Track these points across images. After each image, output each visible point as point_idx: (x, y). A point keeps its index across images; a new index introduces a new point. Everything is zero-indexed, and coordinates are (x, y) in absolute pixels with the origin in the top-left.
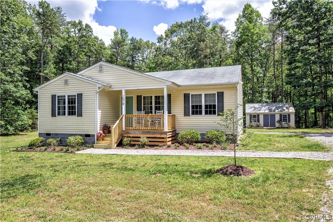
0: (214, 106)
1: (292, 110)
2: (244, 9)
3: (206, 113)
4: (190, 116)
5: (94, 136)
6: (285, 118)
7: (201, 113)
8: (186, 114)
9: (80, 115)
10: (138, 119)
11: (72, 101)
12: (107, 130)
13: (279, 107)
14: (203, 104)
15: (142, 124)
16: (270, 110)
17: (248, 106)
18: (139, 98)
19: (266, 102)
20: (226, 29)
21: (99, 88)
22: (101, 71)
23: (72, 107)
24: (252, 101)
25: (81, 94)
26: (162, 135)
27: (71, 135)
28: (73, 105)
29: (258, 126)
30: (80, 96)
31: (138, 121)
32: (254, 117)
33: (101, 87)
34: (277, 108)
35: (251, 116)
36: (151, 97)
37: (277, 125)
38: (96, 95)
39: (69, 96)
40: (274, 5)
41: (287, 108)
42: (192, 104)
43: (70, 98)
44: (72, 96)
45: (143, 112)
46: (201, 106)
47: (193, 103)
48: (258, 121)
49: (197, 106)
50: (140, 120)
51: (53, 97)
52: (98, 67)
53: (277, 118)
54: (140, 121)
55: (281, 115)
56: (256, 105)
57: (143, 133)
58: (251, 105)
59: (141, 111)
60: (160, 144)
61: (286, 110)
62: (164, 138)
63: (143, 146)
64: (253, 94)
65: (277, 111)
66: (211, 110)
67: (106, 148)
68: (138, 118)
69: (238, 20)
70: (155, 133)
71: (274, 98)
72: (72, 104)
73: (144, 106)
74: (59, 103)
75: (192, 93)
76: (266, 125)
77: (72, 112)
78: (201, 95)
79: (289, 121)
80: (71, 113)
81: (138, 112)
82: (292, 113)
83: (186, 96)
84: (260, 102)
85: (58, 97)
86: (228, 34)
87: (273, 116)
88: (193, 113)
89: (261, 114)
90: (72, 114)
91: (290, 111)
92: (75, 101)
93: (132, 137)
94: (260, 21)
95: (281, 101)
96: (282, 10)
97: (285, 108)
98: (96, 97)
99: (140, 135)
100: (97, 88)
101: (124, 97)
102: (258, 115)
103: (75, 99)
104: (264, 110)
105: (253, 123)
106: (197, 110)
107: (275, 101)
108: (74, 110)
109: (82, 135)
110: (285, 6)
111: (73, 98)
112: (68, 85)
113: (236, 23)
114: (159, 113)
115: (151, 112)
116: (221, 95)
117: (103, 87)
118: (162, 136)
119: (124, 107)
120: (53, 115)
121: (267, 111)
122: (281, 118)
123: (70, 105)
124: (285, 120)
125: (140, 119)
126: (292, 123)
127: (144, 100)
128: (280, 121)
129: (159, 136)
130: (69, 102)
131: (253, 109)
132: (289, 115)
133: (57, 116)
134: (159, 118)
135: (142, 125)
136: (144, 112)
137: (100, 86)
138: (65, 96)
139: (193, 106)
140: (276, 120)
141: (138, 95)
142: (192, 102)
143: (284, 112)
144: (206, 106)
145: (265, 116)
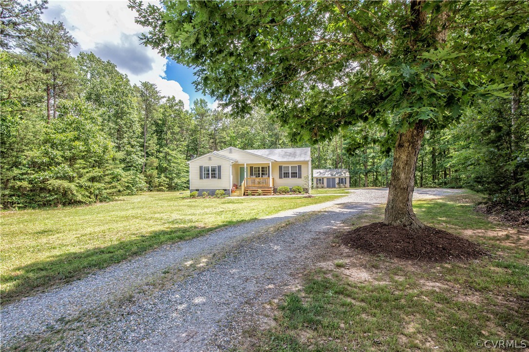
0: (296, 173)
1: (348, 174)
3: (292, 177)
5: (229, 190)
6: (342, 181)
7: (289, 177)
8: (281, 177)
9: (220, 178)
10: (252, 180)
11: (214, 170)
12: (237, 187)
13: (339, 172)
14: (290, 172)
16: (332, 175)
17: (315, 171)
18: (251, 168)
19: (330, 168)
21: (232, 163)
22: (231, 152)
24: (318, 167)
27: (217, 190)
28: (215, 172)
29: (323, 187)
30: (219, 167)
32: (320, 180)
34: (337, 173)
35: (317, 179)
36: (259, 168)
37: (337, 186)
38: (230, 167)
39: (211, 167)
41: (344, 173)
44: (214, 167)
46: (289, 173)
48: (323, 184)
49: (294, 173)
51: (201, 167)
52: (229, 150)
53: (337, 181)
55: (339, 179)
56: (322, 171)
57: (259, 188)
58: (318, 171)
59: (253, 175)
60: (269, 194)
61: (344, 175)
63: (259, 195)
64: (319, 161)
65: (337, 175)
66: (294, 175)
67: (238, 196)
70: (265, 188)
71: (336, 165)
73: (254, 173)
74: (204, 171)
75: (283, 165)
76: (328, 187)
77: (214, 176)
78: (289, 167)
79: (346, 183)
81: (251, 176)
82: (348, 177)
83: (280, 168)
84: (325, 168)
85: (204, 167)
87: (334, 179)
88: (284, 177)
89: (325, 177)
90: (214, 178)
91: (347, 175)
93: (252, 190)
95: (341, 167)
97: (343, 173)
99: (257, 189)
101: (245, 168)
102: (323, 179)
103: (216, 169)
104: (328, 174)
105: (319, 185)
106: (286, 175)
107: (336, 168)
109: (223, 190)
112: (211, 160)
114: (265, 177)
115: (259, 176)
116: (300, 167)
118: (269, 190)
119: (245, 173)
120: (201, 178)
121: (330, 176)
122: (339, 181)
123: (213, 172)
124: (342, 183)
126: (348, 184)
127: (254, 169)
128: (339, 183)
129: (267, 189)
130: (212, 170)
131: (319, 174)
132: (345, 178)
133: (203, 179)
134: (265, 180)
136: (255, 177)
137: (233, 161)
138: (209, 167)
139: (284, 173)
140: (336, 183)
141: (251, 166)
142: (284, 171)
143: (342, 176)
144: (292, 173)
145: (328, 179)
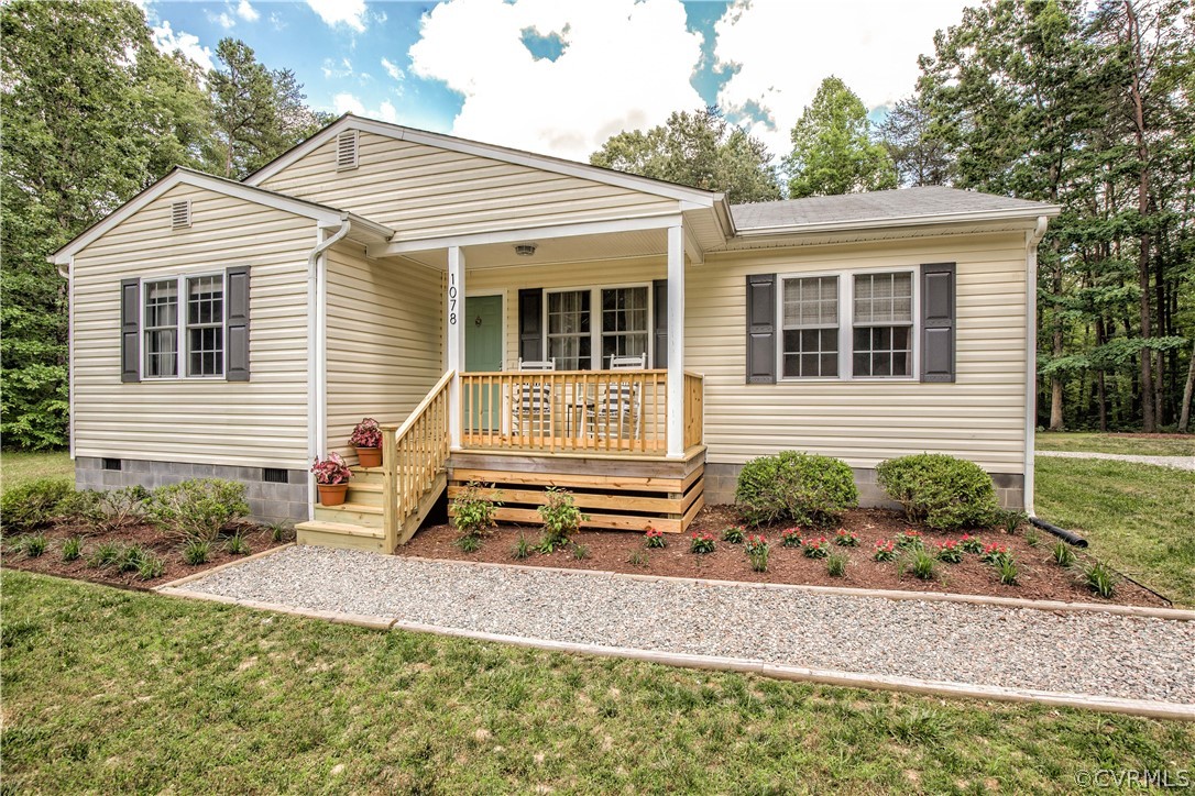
0: (905, 334)
2: (819, 93)
3: (860, 367)
4: (774, 382)
5: (301, 476)
7: (831, 369)
8: (757, 373)
9: (241, 373)
10: (526, 395)
11: (206, 307)
12: (369, 447)
14: (846, 322)
15: (547, 417)
18: (529, 299)
20: (767, 151)
21: (329, 232)
22: (348, 161)
23: (209, 332)
25: (245, 271)
26: (653, 481)
28: (212, 324)
30: (240, 275)
31: (527, 404)
33: (338, 228)
36: (586, 295)
38: (311, 268)
39: (192, 282)
40: (923, 67)
42: (785, 323)
43: (199, 290)
44: (206, 280)
45: (549, 364)
46: (831, 337)
47: (790, 319)
50: (537, 400)
51: (129, 287)
52: (336, 145)
54: (536, 405)
57: (554, 467)
59: (539, 359)
62: (664, 495)
66: (884, 352)
68: (525, 391)
69: (801, 122)
70: (616, 468)
72: (206, 319)
73: (551, 335)
74: (151, 317)
75: (785, 270)
77: (208, 357)
78: (832, 281)
80: (205, 364)
81: (526, 364)
83: (759, 289)
85: (151, 286)
86: (770, 164)
88: (790, 369)
90: (209, 371)
92: (218, 305)
93: (499, 486)
94: (862, 130)
96: (946, 84)
98: (311, 282)
99: (537, 476)
100: (320, 234)
101: (456, 285)
103: (218, 295)
106: (810, 353)
108: (215, 351)
109: (251, 471)
110: (956, 71)
111: (211, 289)
112: (187, 227)
113: (794, 133)
115: (586, 364)
116: (940, 280)
117: (348, 224)
118: (658, 485)
119: (456, 334)
120: (129, 374)
123: (199, 325)
125: (536, 395)
127: (551, 309)
129: (636, 483)
130: (193, 308)
133: (142, 379)
134: (627, 392)
135: (546, 426)
136: (553, 364)
137: (334, 222)
138: (174, 284)
139: (792, 338)
141: (524, 287)
142: (786, 316)
144: (861, 335)
